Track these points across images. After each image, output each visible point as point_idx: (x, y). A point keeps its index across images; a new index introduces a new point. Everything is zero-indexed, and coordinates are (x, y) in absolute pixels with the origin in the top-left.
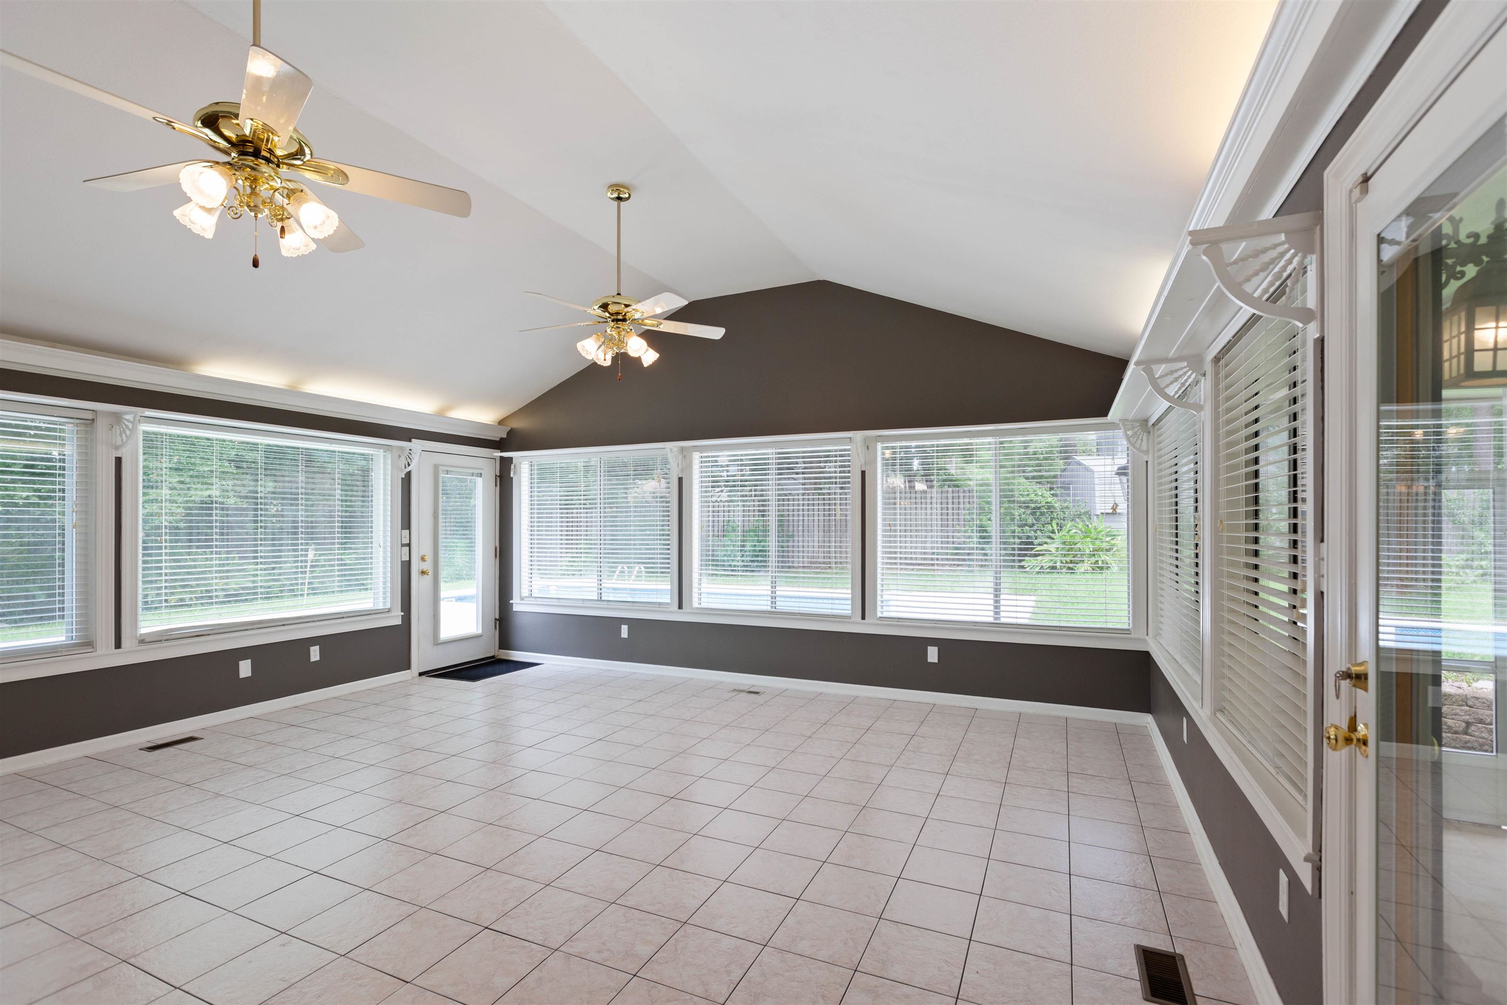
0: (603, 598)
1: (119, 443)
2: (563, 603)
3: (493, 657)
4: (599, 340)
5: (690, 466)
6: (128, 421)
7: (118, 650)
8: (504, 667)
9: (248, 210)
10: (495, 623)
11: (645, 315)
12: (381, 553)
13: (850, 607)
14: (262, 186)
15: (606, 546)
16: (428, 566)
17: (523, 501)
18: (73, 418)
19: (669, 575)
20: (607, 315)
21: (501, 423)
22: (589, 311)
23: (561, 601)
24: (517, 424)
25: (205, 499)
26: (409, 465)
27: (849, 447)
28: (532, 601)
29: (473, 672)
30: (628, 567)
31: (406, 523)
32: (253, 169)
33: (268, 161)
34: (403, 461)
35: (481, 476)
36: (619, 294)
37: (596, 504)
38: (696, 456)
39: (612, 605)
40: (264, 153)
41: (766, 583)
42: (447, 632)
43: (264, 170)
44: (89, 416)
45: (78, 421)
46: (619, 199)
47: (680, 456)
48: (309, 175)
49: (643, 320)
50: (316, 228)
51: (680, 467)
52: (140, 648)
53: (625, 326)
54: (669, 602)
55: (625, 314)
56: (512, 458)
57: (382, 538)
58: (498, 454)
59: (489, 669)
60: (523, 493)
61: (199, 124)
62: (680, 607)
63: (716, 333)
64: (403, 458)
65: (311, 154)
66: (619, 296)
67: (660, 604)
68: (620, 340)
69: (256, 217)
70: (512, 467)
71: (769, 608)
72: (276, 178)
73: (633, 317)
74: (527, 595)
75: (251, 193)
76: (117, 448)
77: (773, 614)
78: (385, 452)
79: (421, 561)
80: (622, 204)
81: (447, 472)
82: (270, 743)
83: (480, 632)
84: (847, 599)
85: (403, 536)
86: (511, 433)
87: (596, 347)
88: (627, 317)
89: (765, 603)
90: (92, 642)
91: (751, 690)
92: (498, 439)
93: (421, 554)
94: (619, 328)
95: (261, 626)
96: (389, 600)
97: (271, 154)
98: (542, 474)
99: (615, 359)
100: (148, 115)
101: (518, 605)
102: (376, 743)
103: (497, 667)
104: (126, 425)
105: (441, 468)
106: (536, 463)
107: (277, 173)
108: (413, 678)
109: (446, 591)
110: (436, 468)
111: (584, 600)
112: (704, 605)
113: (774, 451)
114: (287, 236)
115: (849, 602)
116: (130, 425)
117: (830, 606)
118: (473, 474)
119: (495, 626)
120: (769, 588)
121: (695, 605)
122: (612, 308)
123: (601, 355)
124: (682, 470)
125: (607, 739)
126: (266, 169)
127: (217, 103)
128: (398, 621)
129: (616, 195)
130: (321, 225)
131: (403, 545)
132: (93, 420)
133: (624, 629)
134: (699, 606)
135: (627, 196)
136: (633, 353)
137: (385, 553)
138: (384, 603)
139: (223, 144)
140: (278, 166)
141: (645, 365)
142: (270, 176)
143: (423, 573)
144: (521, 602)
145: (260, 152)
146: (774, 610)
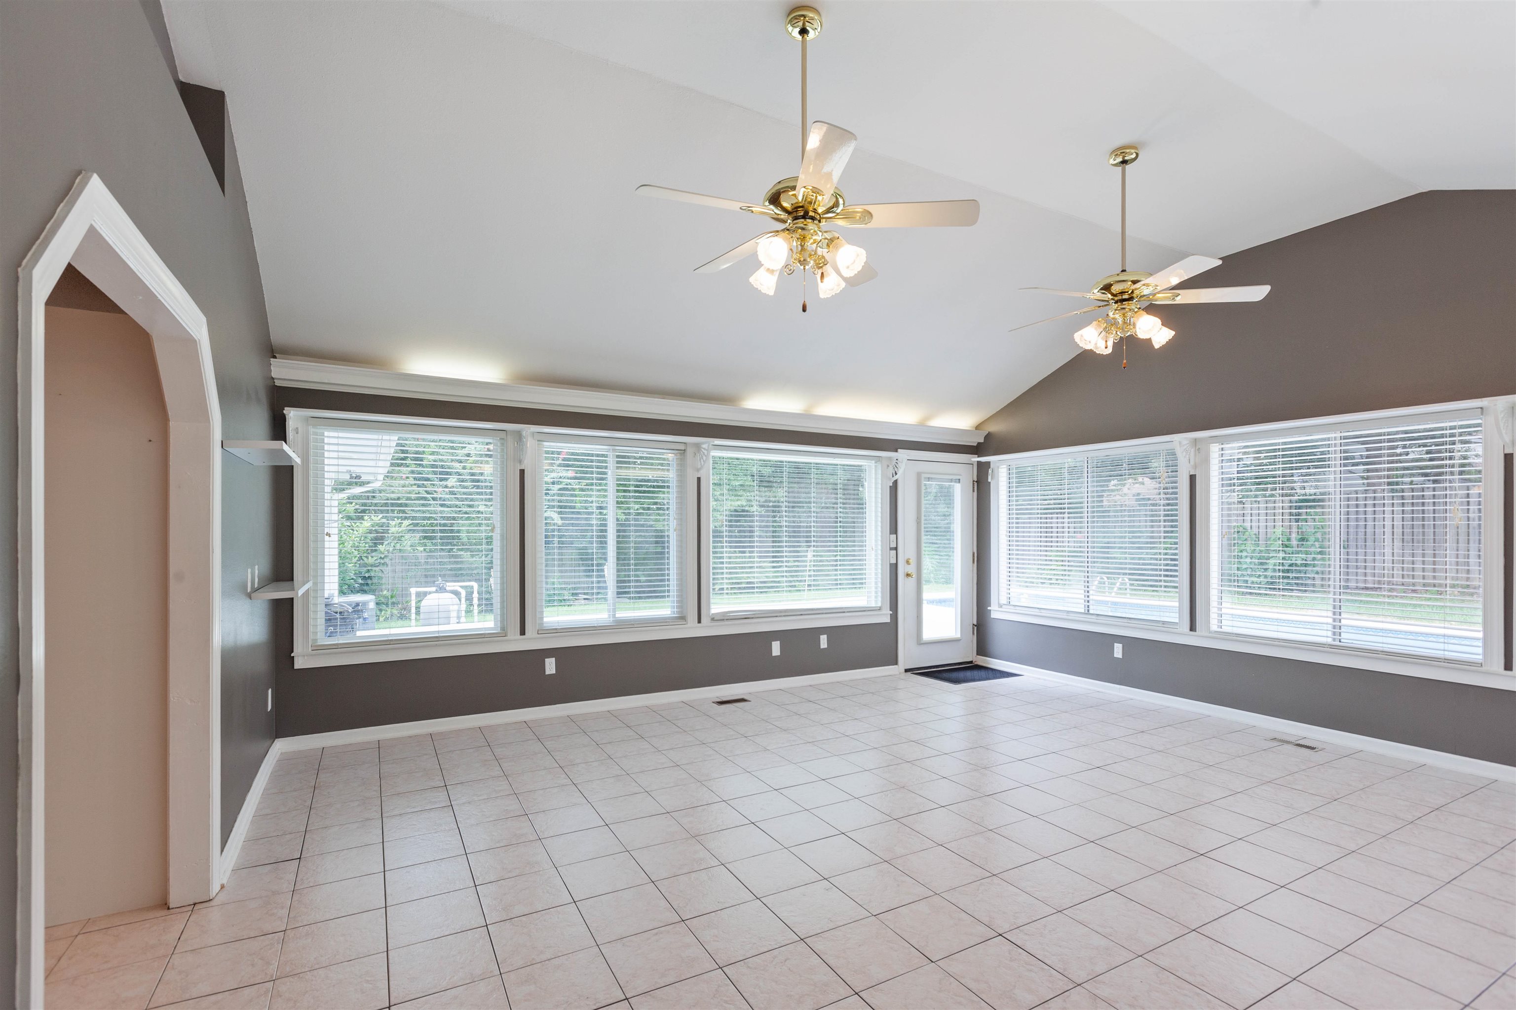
0: (1091, 612)
1: (699, 467)
2: (1044, 613)
3: (971, 662)
4: (1100, 326)
5: (1206, 460)
6: (704, 449)
7: (699, 624)
8: (983, 673)
9: (799, 265)
10: (973, 628)
11: (1159, 289)
12: (873, 556)
13: (1480, 650)
14: (808, 242)
15: (1095, 555)
16: (912, 569)
17: (1001, 506)
18: (674, 450)
19: (1177, 590)
20: (1110, 296)
21: (978, 427)
22: (1089, 296)
23: (1042, 611)
24: (993, 428)
25: (737, 508)
26: (896, 474)
27: (1479, 421)
28: (1011, 609)
29: (954, 675)
30: (1108, 578)
31: (894, 529)
32: (803, 229)
33: (813, 218)
34: (891, 470)
35: (959, 482)
36: (1123, 271)
37: (1082, 508)
38: (1215, 448)
39: (1102, 620)
40: (811, 214)
41: (1325, 607)
42: (928, 634)
43: (810, 228)
44: (682, 447)
45: (677, 452)
46: (1124, 162)
47: (1193, 450)
48: (841, 223)
49: (1154, 295)
50: (848, 267)
51: (1192, 463)
52: (712, 624)
53: (1133, 305)
54: (1177, 620)
55: (1132, 292)
56: (989, 462)
57: (874, 541)
58: (975, 459)
59: (969, 674)
60: (1001, 497)
61: (767, 203)
62: (1193, 628)
63: (1257, 293)
64: (891, 468)
65: (844, 204)
66: (1124, 273)
67: (1164, 623)
68: (1125, 323)
69: (804, 269)
70: (990, 471)
71: (1330, 641)
72: (819, 232)
73: (1142, 294)
74: (1006, 603)
75: (802, 249)
76: (698, 470)
77: (1336, 648)
78: (876, 462)
79: (906, 564)
80: (1128, 167)
81: (929, 479)
82: (796, 714)
83: (959, 636)
84: (1478, 639)
85: (891, 540)
86: (988, 436)
87: (1097, 334)
88: (1134, 295)
89: (1324, 633)
90: (685, 617)
91: (1300, 742)
92: (975, 445)
93: (906, 558)
94: (1124, 308)
95: (787, 614)
96: (880, 599)
97: (815, 212)
98: (1021, 478)
99: (1117, 346)
100: (735, 206)
101: (996, 612)
102: (876, 729)
103: (976, 673)
104: (703, 453)
105: (924, 476)
106: (1014, 467)
107: (819, 228)
108: (900, 674)
109: (928, 594)
110: (919, 475)
111: (1068, 612)
112: (1225, 629)
113: (1338, 435)
114: (825, 279)
115: (1480, 644)
116: (706, 452)
117: (1441, 646)
118: (951, 481)
119: (973, 631)
120: (1330, 614)
121: (1214, 627)
122: (1116, 289)
123: (1102, 344)
124: (1195, 467)
125: (1106, 768)
126: (811, 226)
127: (779, 182)
128: (887, 620)
129: (1120, 159)
130: (853, 263)
131: (891, 549)
132: (685, 450)
133: (1118, 651)
134: (1220, 630)
135: (1134, 156)
136: (1142, 335)
137: (876, 555)
138: (876, 602)
139: (783, 215)
140: (820, 221)
141: (1157, 346)
142: (815, 231)
143: (908, 575)
144: (1000, 609)
145: (808, 213)
146: (1337, 643)
